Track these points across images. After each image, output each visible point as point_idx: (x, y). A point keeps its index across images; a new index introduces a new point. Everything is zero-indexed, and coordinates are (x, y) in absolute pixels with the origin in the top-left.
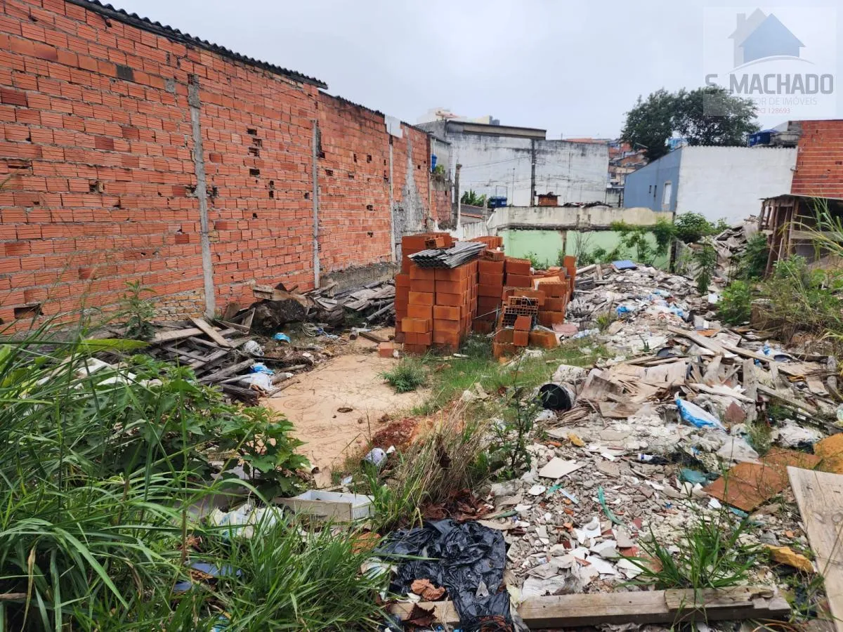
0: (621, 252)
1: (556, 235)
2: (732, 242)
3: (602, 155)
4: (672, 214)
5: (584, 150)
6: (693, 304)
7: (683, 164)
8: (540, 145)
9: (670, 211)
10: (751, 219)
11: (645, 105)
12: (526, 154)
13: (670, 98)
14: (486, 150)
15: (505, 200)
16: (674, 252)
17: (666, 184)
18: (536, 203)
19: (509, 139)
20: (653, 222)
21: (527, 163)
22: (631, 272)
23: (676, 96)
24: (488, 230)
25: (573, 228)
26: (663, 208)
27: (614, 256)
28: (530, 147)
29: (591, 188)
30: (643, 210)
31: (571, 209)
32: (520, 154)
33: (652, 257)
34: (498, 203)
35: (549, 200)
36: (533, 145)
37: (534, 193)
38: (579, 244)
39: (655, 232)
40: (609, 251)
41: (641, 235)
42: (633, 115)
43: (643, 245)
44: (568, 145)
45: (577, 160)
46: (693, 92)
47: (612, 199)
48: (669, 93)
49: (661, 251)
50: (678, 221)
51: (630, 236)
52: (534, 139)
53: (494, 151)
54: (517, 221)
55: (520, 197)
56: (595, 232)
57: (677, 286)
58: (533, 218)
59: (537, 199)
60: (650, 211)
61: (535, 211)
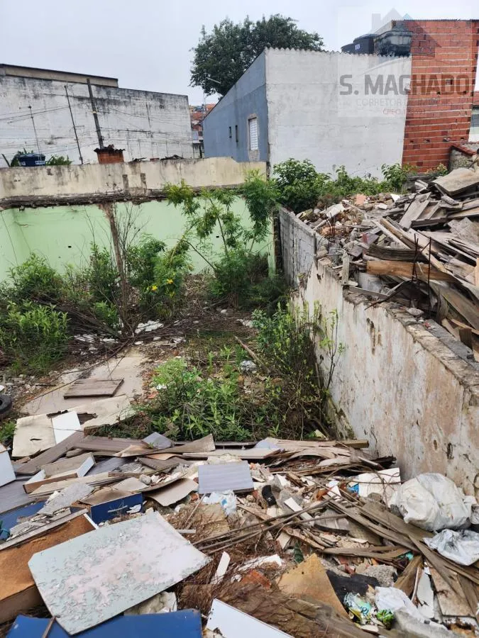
1: (95, 212)
4: (264, 164)
7: (270, 81)
9: (261, 160)
16: (277, 228)
17: (250, 120)
20: (240, 180)
25: (120, 198)
26: (250, 157)
30: (223, 161)
39: (247, 198)
43: (230, 224)
49: (259, 231)
50: (277, 176)
56: (156, 202)
58: (47, 186)
60: (234, 162)
61: (49, 173)
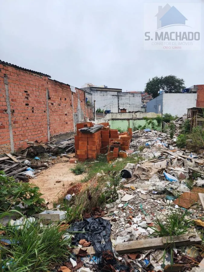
0: (147, 126)
1: (126, 122)
2: (179, 122)
3: (139, 97)
4: (161, 114)
5: (134, 95)
6: (169, 142)
7: (163, 99)
8: (120, 94)
10: (185, 115)
11: (151, 81)
12: (116, 97)
13: (159, 79)
14: (103, 96)
15: (110, 111)
16: (163, 126)
17: (159, 105)
18: (120, 112)
19: (110, 92)
20: (156, 117)
21: (116, 100)
22: (149, 132)
23: (160, 78)
24: (105, 120)
25: (131, 119)
26: (159, 112)
27: (144, 128)
28: (117, 95)
29: (136, 107)
30: (152, 113)
31: (130, 113)
32: (114, 97)
33: (156, 127)
34: (108, 112)
35: (124, 111)
36: (118, 94)
37: (119, 109)
38: (133, 124)
39: (156, 120)
40: (143, 126)
41: (152, 121)
42: (148, 84)
43: (153, 124)
44: (129, 94)
45: (132, 98)
46: (165, 77)
47: (143, 110)
48: (158, 78)
49: (159, 125)
50: (163, 116)
51: (149, 121)
52: (118, 92)
53: (106, 96)
54: (114, 117)
55: (115, 110)
56: (138, 120)
57: (164, 136)
58: (119, 116)
59: (120, 110)
60: (155, 113)
61: (119, 114)
